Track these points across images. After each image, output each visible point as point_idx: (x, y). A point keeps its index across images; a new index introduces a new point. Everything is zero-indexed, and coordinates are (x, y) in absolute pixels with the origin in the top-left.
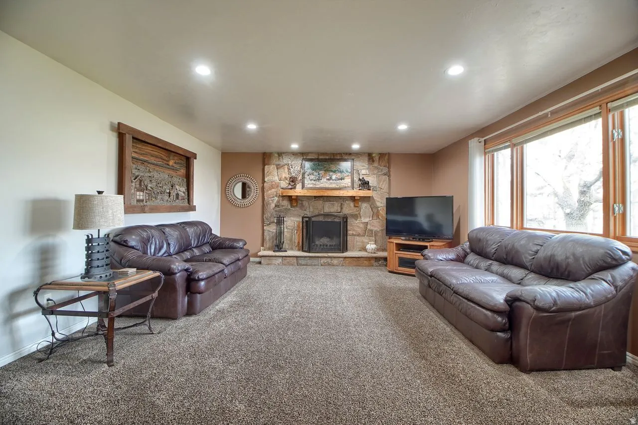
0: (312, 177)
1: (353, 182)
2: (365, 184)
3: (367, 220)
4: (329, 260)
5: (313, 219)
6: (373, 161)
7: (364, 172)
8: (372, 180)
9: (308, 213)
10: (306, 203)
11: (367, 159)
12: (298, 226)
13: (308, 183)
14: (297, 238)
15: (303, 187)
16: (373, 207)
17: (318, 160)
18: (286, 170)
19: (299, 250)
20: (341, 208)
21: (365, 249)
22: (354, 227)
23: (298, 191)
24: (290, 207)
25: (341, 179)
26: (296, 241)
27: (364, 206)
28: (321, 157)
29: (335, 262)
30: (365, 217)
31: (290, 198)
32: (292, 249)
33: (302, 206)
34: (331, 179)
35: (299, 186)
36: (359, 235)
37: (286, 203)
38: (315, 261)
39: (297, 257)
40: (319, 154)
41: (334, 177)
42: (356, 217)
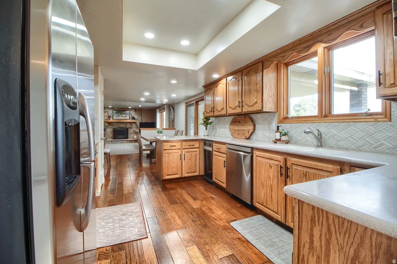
0: (116, 116)
1: (130, 117)
2: (133, 118)
3: (135, 129)
4: (122, 141)
5: (117, 129)
6: (136, 111)
7: (133, 114)
8: (136, 117)
9: (115, 127)
10: (114, 124)
11: (134, 110)
12: (111, 131)
13: (115, 118)
14: (111, 135)
15: (113, 119)
16: (137, 125)
17: (118, 110)
18: (107, 113)
19: (112, 139)
20: (126, 126)
21: (134, 138)
22: (131, 131)
23: (111, 120)
24: (108, 125)
25: (126, 116)
26: (111, 136)
27: (134, 125)
28: (119, 109)
29: (124, 142)
30: (134, 128)
31: (108, 123)
32: (109, 139)
33: (113, 125)
34: (122, 116)
35: (111, 119)
36: (132, 134)
37: (107, 124)
38: (118, 142)
39: (111, 141)
40: (118, 108)
41: (123, 116)
42: (131, 128)
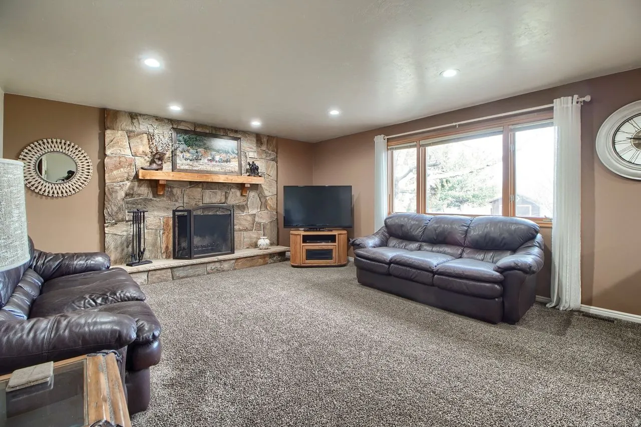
0: (187, 155)
1: (240, 166)
2: (253, 170)
3: (254, 212)
4: (218, 265)
5: (195, 213)
6: (262, 144)
7: (251, 155)
8: (261, 165)
9: (179, 205)
10: (177, 191)
11: (255, 140)
12: (166, 224)
13: (181, 163)
14: (165, 240)
15: (174, 168)
16: (262, 196)
17: (195, 132)
18: (145, 141)
19: (168, 257)
20: (226, 198)
21: (256, 246)
22: (241, 219)
23: (165, 174)
24: (151, 196)
25: (227, 161)
26: (164, 246)
27: (252, 195)
28: (198, 130)
29: (226, 266)
30: (253, 209)
31: (154, 185)
32: (156, 258)
33: (171, 196)
34: (212, 160)
35: (167, 166)
36: (246, 230)
37: (145, 191)
38: (200, 270)
39: (172, 268)
40: (196, 125)
41: (217, 158)
42: (242, 208)
